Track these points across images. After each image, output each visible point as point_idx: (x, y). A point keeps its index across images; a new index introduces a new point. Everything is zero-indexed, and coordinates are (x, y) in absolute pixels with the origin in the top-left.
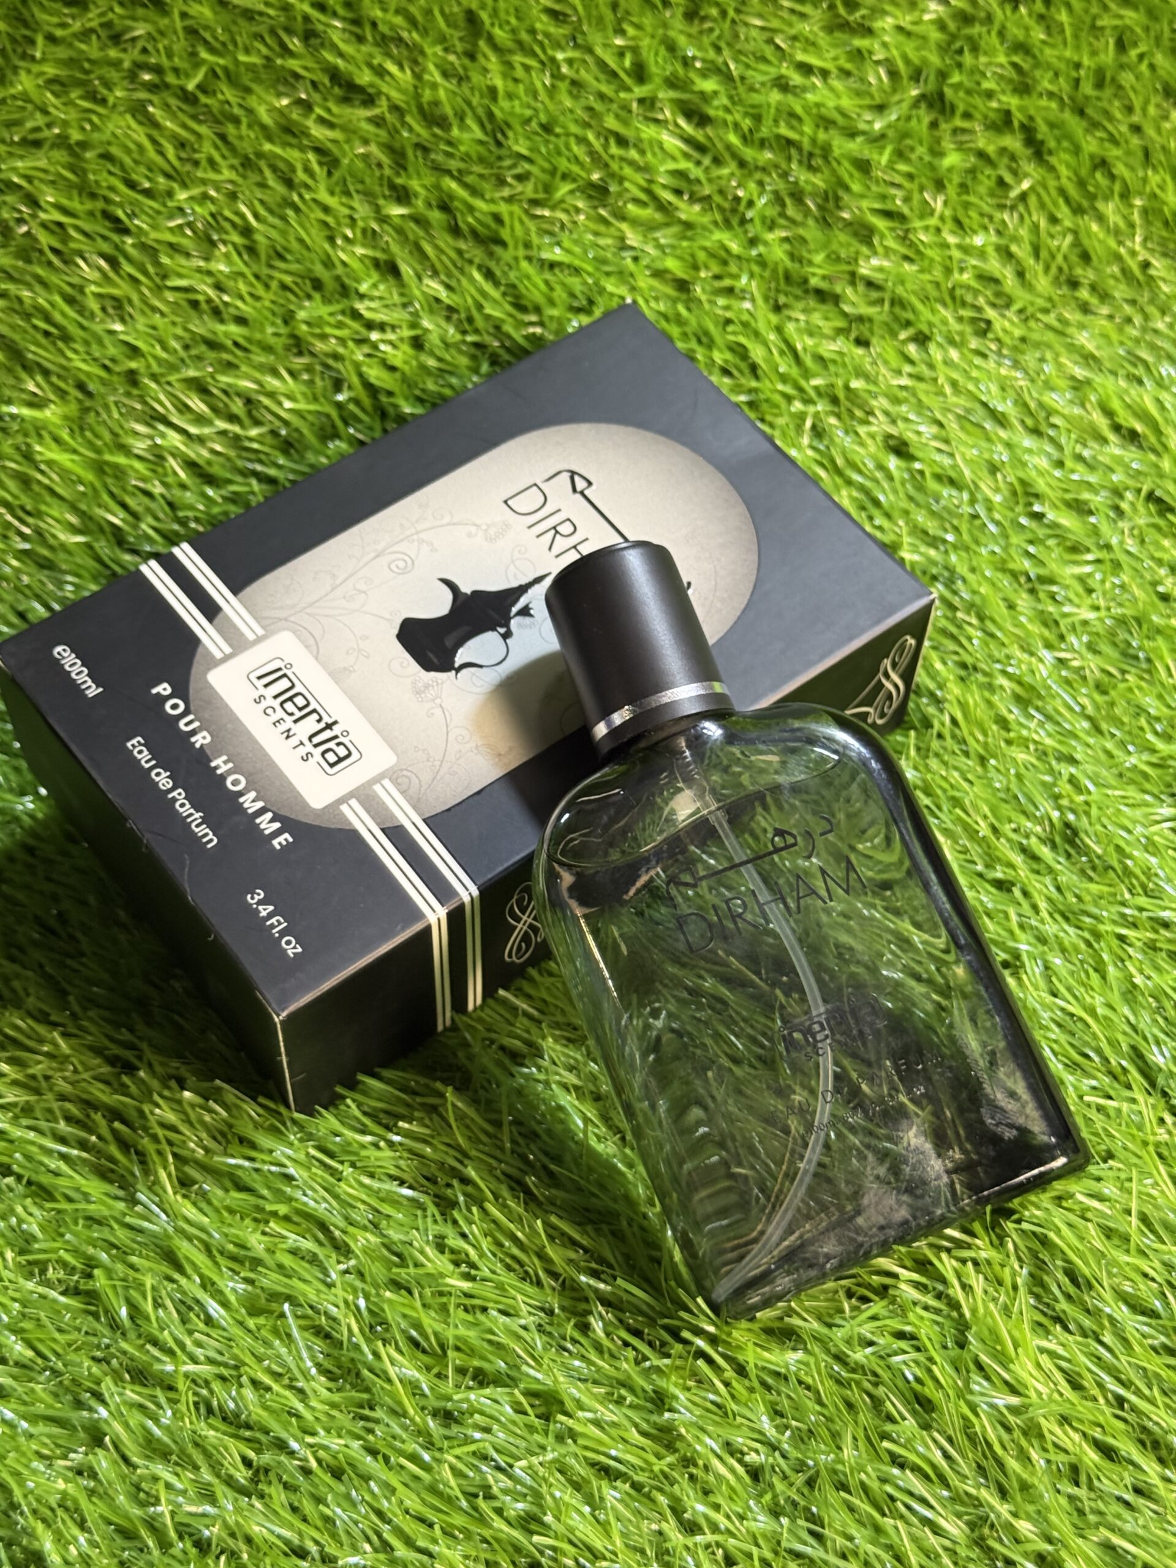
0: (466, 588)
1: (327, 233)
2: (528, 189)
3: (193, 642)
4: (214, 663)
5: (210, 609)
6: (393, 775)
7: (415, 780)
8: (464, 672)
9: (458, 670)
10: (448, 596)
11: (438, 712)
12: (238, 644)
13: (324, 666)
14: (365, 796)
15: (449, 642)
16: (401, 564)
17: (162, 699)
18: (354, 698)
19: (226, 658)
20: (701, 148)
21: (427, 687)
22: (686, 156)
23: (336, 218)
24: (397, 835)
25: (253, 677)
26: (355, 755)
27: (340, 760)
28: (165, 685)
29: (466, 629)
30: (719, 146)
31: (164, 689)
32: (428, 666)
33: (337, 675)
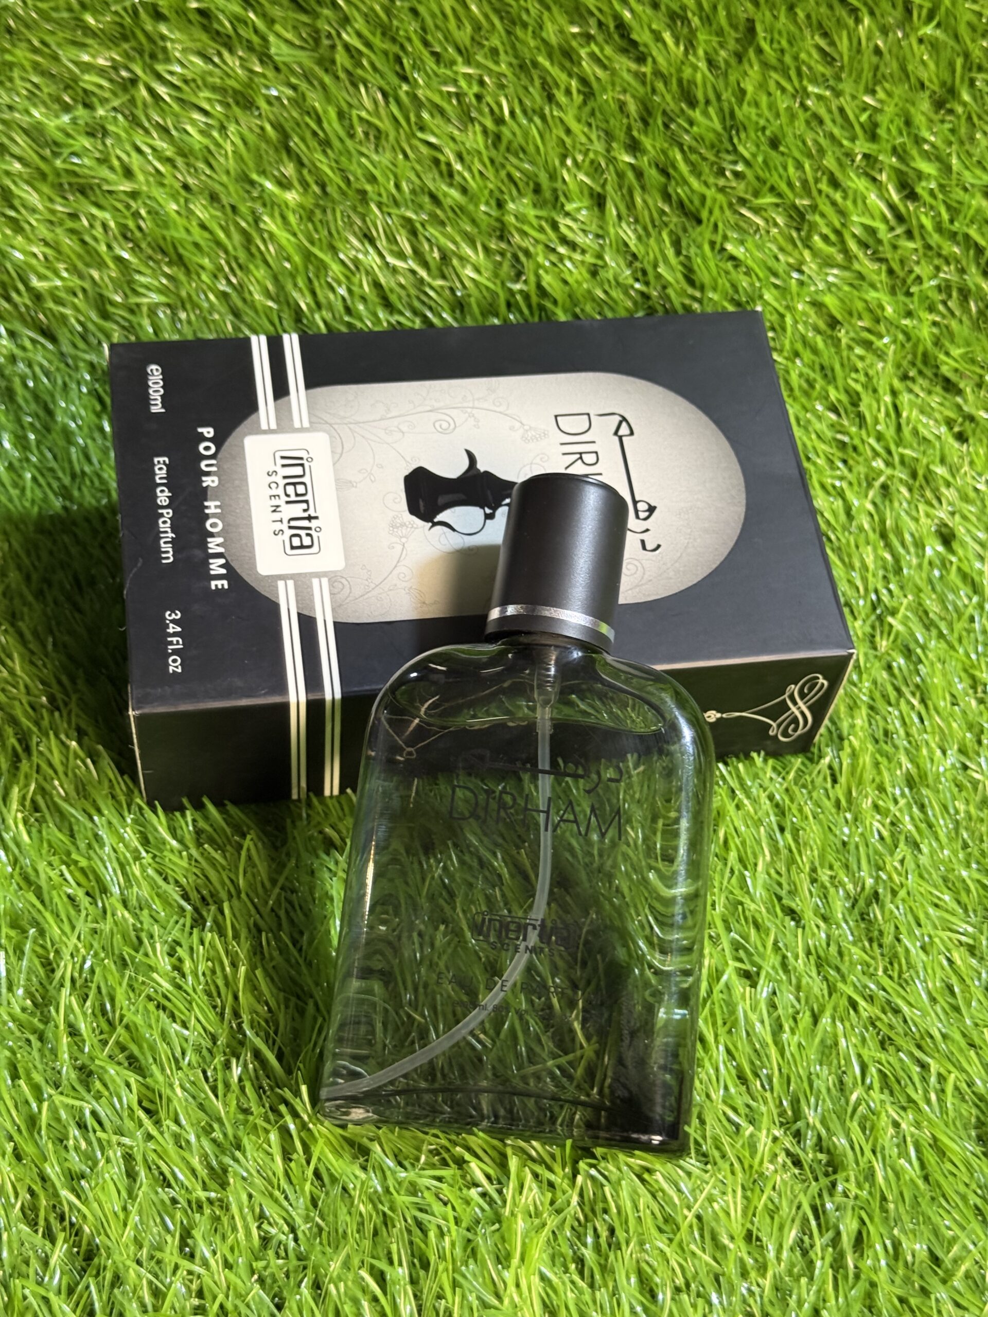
0: (482, 467)
1: (562, 150)
2: (740, 188)
3: (253, 407)
4: (258, 431)
5: (281, 389)
6: (333, 578)
7: (347, 591)
8: (438, 528)
9: (435, 524)
10: (465, 464)
11: (399, 547)
12: (284, 424)
13: (336, 472)
14: (302, 582)
15: (441, 501)
16: (445, 425)
17: (203, 438)
18: (342, 506)
19: (270, 431)
20: (900, 218)
21: (403, 525)
22: (885, 219)
23: (574, 142)
24: (307, 625)
25: (278, 455)
26: (315, 549)
27: (302, 547)
28: (211, 430)
29: (462, 496)
30: (914, 222)
31: (208, 432)
32: (414, 510)
33: (342, 484)
